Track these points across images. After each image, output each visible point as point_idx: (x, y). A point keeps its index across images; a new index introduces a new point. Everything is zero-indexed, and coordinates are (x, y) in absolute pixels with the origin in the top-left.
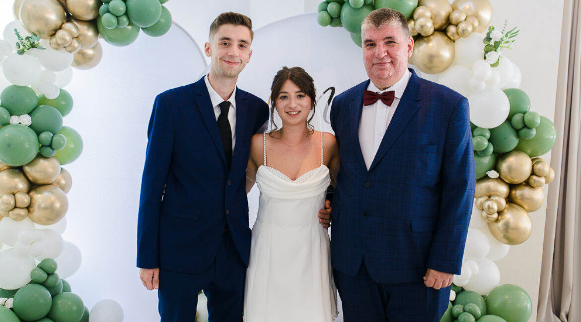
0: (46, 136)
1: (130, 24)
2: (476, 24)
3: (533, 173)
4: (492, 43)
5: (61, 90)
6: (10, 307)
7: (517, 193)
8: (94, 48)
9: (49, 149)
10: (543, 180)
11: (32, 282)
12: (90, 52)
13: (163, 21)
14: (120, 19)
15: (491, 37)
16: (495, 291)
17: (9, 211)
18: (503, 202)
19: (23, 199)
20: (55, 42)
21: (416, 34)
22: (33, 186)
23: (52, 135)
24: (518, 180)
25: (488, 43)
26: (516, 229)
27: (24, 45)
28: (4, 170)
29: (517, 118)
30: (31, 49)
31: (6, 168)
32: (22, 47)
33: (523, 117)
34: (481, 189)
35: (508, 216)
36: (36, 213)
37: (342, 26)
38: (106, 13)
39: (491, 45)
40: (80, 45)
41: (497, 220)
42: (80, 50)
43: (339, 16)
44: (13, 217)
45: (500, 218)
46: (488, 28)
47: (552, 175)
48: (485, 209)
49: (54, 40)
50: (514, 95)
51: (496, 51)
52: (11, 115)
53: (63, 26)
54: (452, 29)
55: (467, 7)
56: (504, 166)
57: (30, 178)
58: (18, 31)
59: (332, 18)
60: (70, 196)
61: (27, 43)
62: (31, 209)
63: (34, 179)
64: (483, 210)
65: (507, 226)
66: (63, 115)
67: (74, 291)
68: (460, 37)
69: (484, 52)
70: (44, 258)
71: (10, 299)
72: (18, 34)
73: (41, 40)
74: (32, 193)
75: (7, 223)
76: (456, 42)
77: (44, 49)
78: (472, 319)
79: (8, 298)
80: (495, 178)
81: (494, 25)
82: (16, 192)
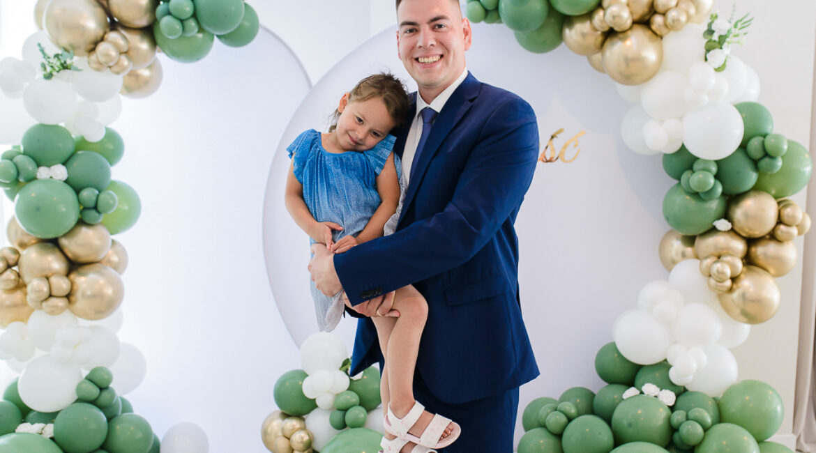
0: (88, 194)
1: (201, 30)
2: (692, 11)
3: (780, 221)
4: (715, 37)
5: (107, 129)
6: (50, 436)
7: (760, 251)
8: (150, 67)
9: (93, 213)
10: (794, 231)
11: (79, 400)
12: (145, 73)
13: (247, 24)
14: (186, 23)
15: (713, 29)
16: (731, 391)
17: (42, 301)
18: (739, 263)
19: (61, 284)
20: (95, 60)
21: (606, 29)
22: (74, 266)
23: (97, 192)
24: (758, 233)
25: (709, 37)
26: (759, 301)
27: (52, 67)
28: (32, 244)
29: (755, 144)
30: (62, 71)
31: (34, 241)
32: (49, 69)
33: (763, 142)
34: (707, 247)
35: (746, 283)
36: (80, 303)
37: (501, 22)
38: (164, 15)
39: (713, 42)
40: (131, 64)
41: (731, 290)
42: (131, 71)
43: (497, 8)
44: (48, 310)
45: (735, 286)
46: (709, 17)
47: (808, 223)
48: (712, 274)
49: (93, 57)
50: (752, 114)
51: (721, 48)
52: (39, 165)
53: (106, 36)
54: (658, 20)
56: (739, 213)
57: (70, 255)
58: (43, 46)
59: (487, 12)
60: (126, 278)
61: (57, 63)
62: (73, 298)
63: (74, 256)
64: (710, 276)
65: (744, 296)
66: (112, 163)
67: (138, 410)
68: (671, 30)
69: (704, 51)
70: (94, 366)
71: (49, 425)
72: (42, 51)
73: (76, 58)
74: (72, 276)
75: (39, 319)
76: (664, 39)
77: (81, 70)
78: (700, 430)
79: (46, 424)
80: (727, 230)
81: (718, 12)
82: (50, 274)
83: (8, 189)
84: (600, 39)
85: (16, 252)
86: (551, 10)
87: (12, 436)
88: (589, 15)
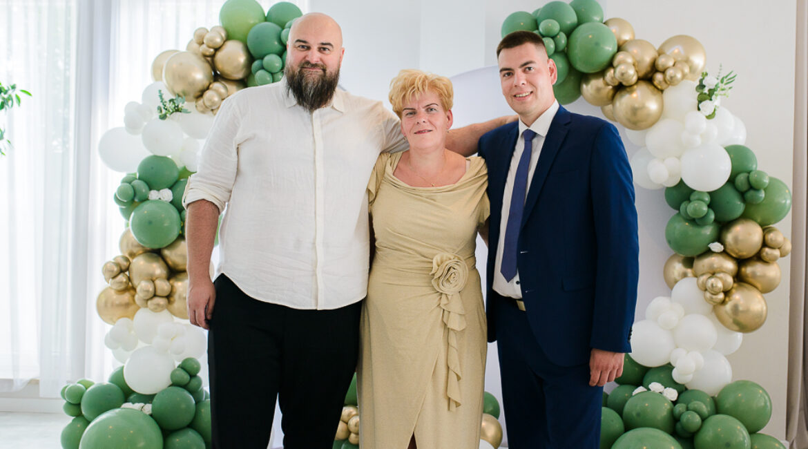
2: (687, 70)
3: (765, 244)
4: (706, 91)
6: (149, 413)
7: (748, 270)
10: (777, 253)
11: (175, 384)
14: (275, 76)
15: (704, 83)
16: (727, 390)
17: (148, 300)
18: (730, 280)
19: (163, 286)
20: (202, 104)
21: (617, 84)
22: (173, 272)
24: (747, 252)
25: (701, 91)
26: (747, 311)
27: (166, 109)
28: (141, 254)
29: (741, 178)
30: (175, 114)
31: (141, 252)
33: (748, 178)
34: (703, 266)
36: (177, 304)
38: (258, 71)
39: (705, 94)
41: (723, 302)
44: (153, 307)
45: (727, 299)
46: (700, 75)
47: (789, 246)
48: (707, 288)
49: (200, 102)
50: (738, 154)
51: (711, 100)
52: (150, 189)
53: (211, 86)
54: (659, 77)
55: (676, 51)
56: (729, 237)
57: (170, 263)
58: (162, 92)
61: (170, 106)
62: (172, 299)
63: (174, 263)
65: (735, 308)
68: (669, 85)
69: (697, 102)
71: (147, 405)
72: (161, 96)
73: (186, 103)
74: (171, 282)
75: (144, 316)
76: (664, 92)
77: (190, 112)
78: (697, 419)
79: (145, 403)
80: (719, 251)
81: (707, 70)
82: (154, 278)
83: (124, 207)
84: (611, 93)
85: (127, 260)
86: (571, 69)
87: (117, 410)
88: (601, 73)
